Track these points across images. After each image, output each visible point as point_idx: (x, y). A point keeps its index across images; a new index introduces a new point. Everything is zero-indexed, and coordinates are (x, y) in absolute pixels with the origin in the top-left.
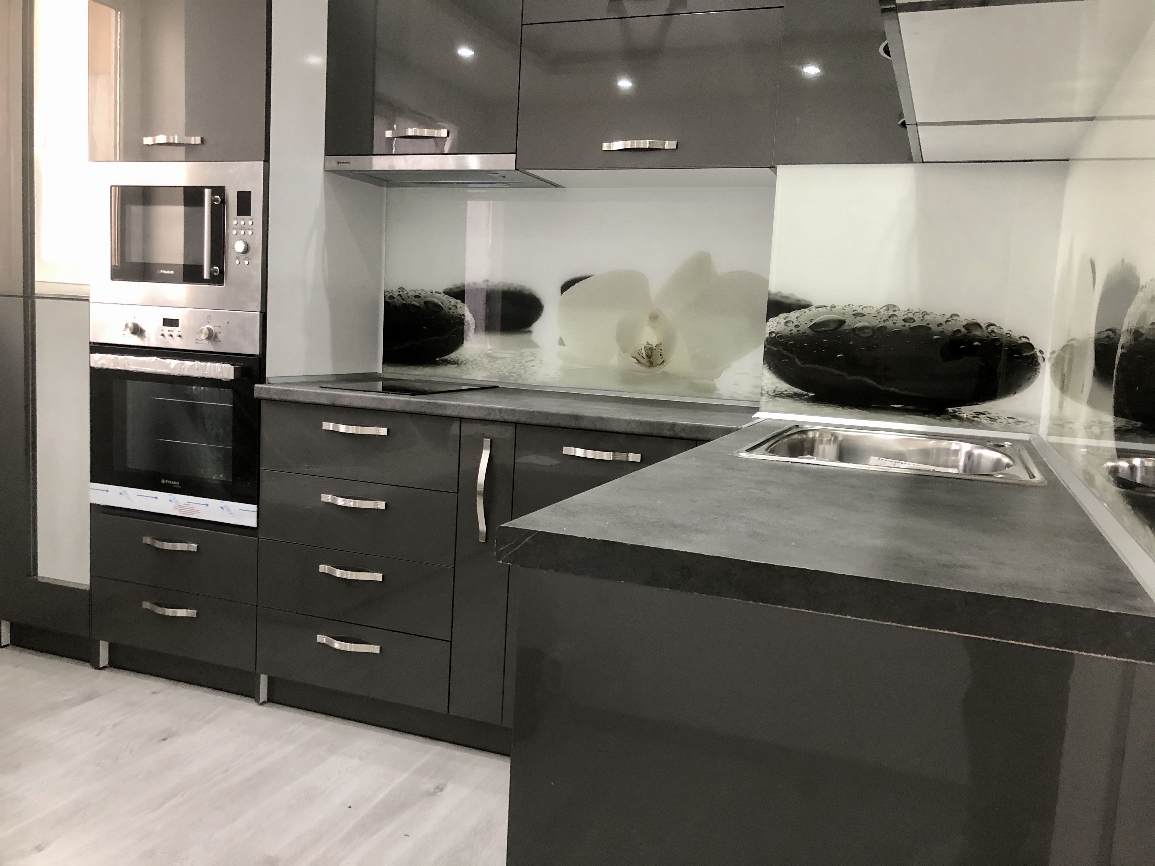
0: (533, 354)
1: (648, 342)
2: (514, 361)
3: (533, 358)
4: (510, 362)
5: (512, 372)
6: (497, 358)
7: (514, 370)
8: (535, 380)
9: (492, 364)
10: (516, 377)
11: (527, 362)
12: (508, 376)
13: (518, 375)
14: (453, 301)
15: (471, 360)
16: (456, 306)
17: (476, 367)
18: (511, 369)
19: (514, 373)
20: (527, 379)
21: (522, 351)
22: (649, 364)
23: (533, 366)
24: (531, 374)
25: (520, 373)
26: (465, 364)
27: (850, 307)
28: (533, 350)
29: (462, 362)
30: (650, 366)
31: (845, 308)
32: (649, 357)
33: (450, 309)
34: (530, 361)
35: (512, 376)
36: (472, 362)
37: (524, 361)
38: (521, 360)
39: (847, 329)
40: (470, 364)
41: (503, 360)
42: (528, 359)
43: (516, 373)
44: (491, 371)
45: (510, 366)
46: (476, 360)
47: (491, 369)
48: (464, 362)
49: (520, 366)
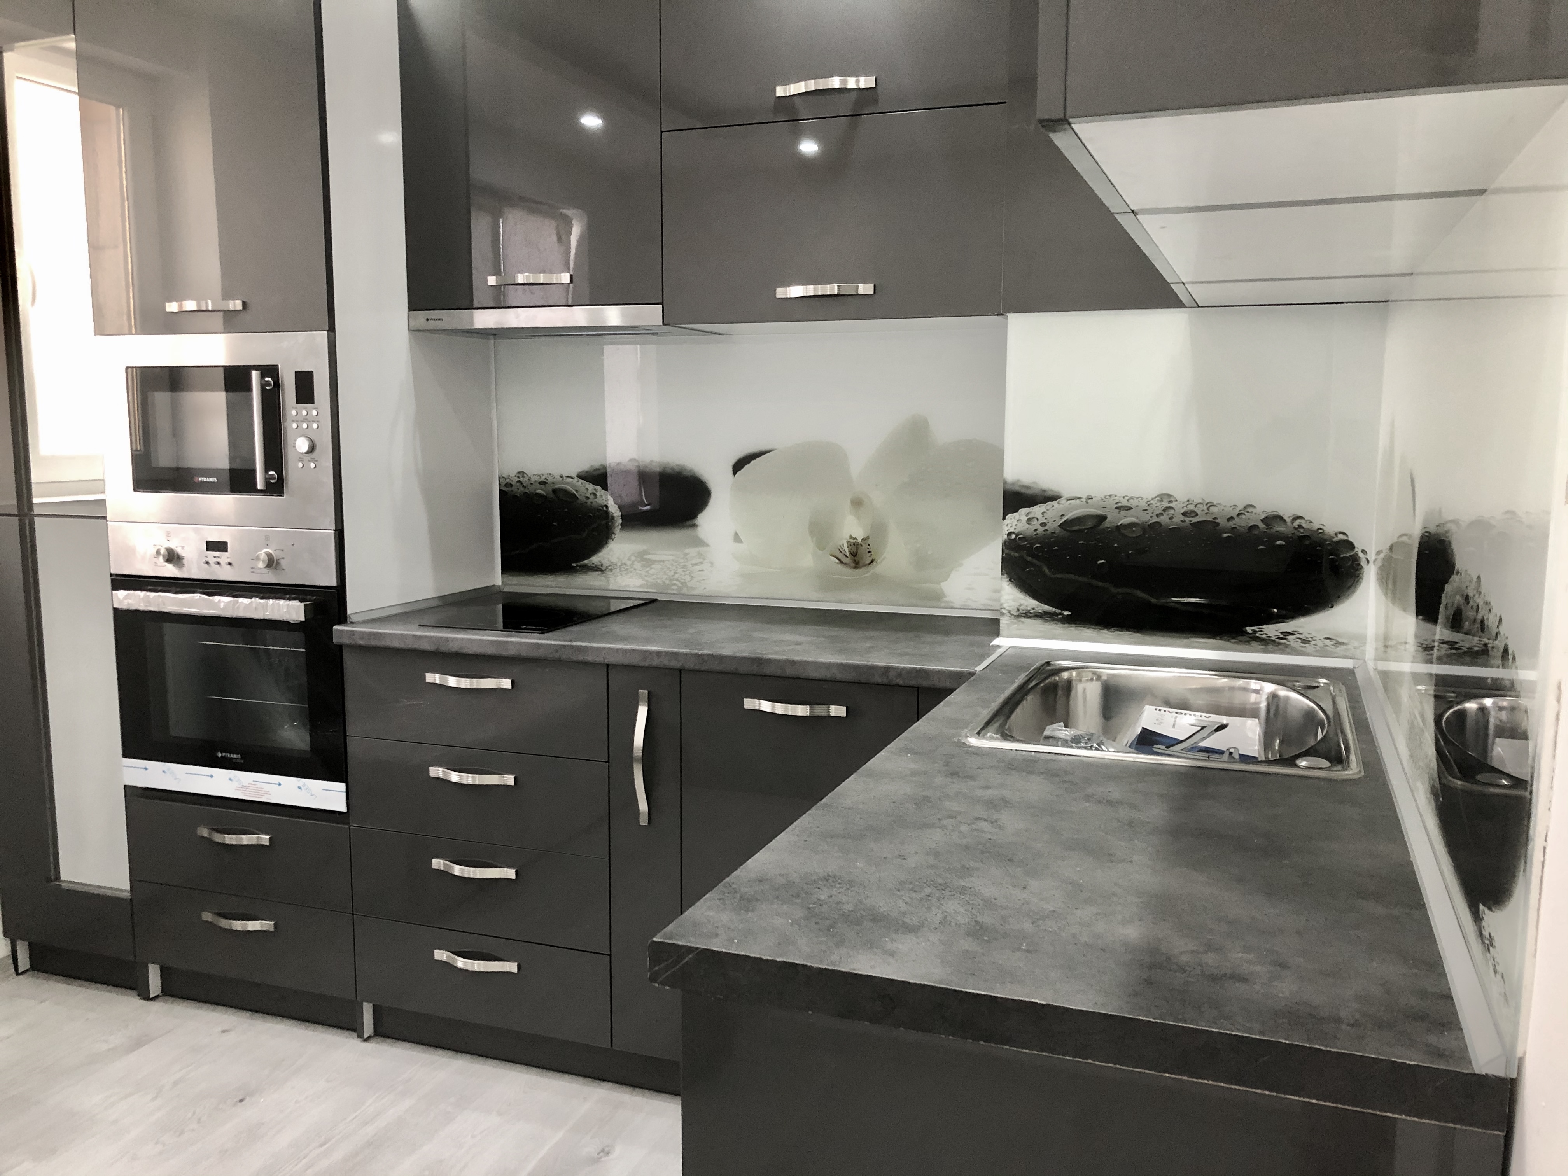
0: (700, 555)
1: (852, 536)
2: (676, 564)
3: (702, 560)
4: (670, 567)
5: (674, 579)
6: (654, 562)
7: (676, 576)
8: (705, 589)
9: (648, 569)
10: (680, 585)
11: (693, 565)
12: (668, 584)
13: (682, 583)
14: (591, 487)
15: (619, 564)
16: (595, 494)
17: (626, 574)
18: (673, 576)
19: (677, 580)
20: (694, 589)
21: (687, 551)
22: (853, 565)
23: (702, 571)
24: (699, 581)
25: (685, 580)
26: (610, 570)
27: (1112, 499)
28: (702, 549)
29: (606, 567)
30: (857, 567)
31: (1105, 500)
32: (854, 555)
33: (587, 498)
34: (696, 564)
35: (675, 584)
36: (619, 566)
37: (689, 564)
38: (685, 564)
39: (1109, 528)
40: (618, 570)
41: (662, 563)
42: (694, 562)
43: (679, 581)
44: (647, 578)
45: (671, 571)
46: (625, 564)
47: (646, 576)
48: (610, 568)
49: (684, 571)
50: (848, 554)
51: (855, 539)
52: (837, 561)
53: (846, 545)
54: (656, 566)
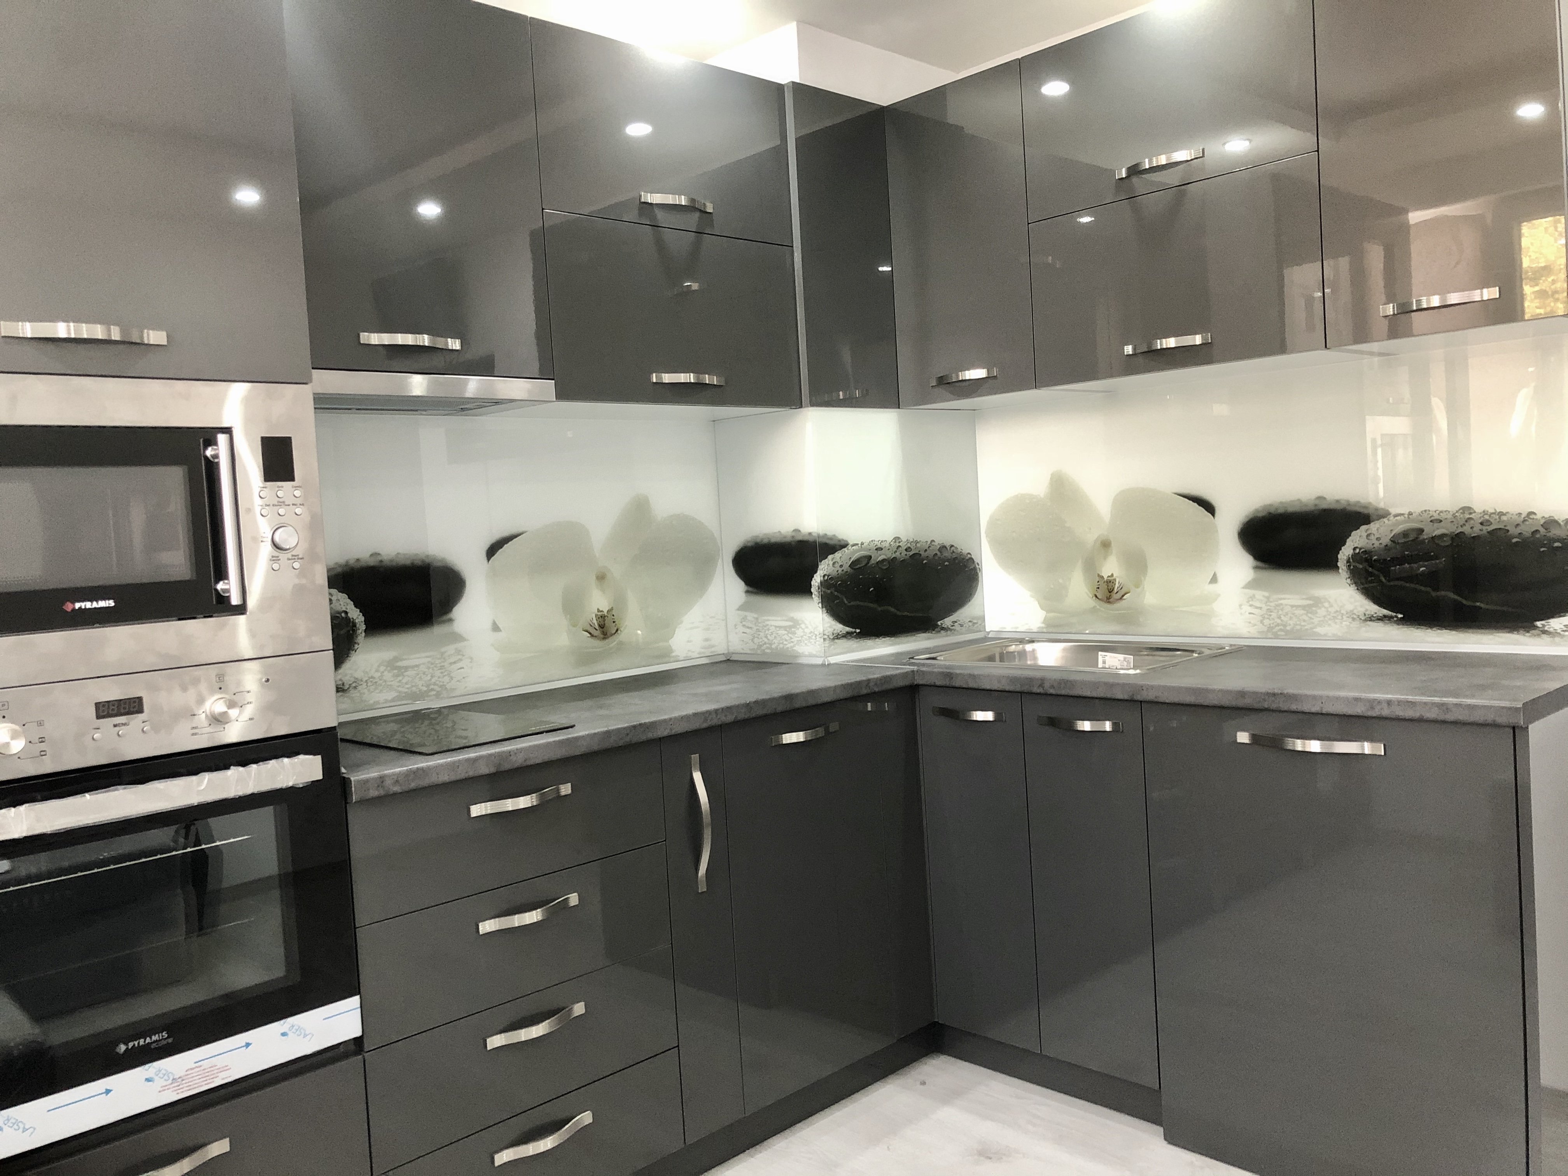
0: (458, 652)
1: (598, 609)
2: (432, 666)
3: (460, 657)
4: (426, 670)
5: (430, 685)
6: (406, 668)
7: (433, 680)
8: (466, 687)
9: (400, 678)
10: (439, 689)
11: (451, 664)
12: (425, 691)
13: (441, 686)
15: (364, 679)
17: (376, 689)
18: (430, 680)
19: (435, 684)
20: (454, 689)
21: (443, 650)
22: (602, 636)
23: (461, 668)
24: (458, 681)
25: (443, 682)
26: (355, 688)
28: (459, 645)
29: (350, 685)
30: (604, 638)
32: (602, 626)
34: (455, 663)
35: (432, 690)
36: (366, 681)
37: (446, 664)
38: (442, 664)
40: (364, 685)
41: (416, 669)
42: (452, 660)
43: (437, 685)
44: (400, 689)
45: (427, 675)
46: (372, 677)
47: (398, 686)
48: (354, 685)
49: (442, 673)
50: (597, 627)
51: (602, 611)
52: (589, 635)
53: (594, 619)
54: (410, 673)
